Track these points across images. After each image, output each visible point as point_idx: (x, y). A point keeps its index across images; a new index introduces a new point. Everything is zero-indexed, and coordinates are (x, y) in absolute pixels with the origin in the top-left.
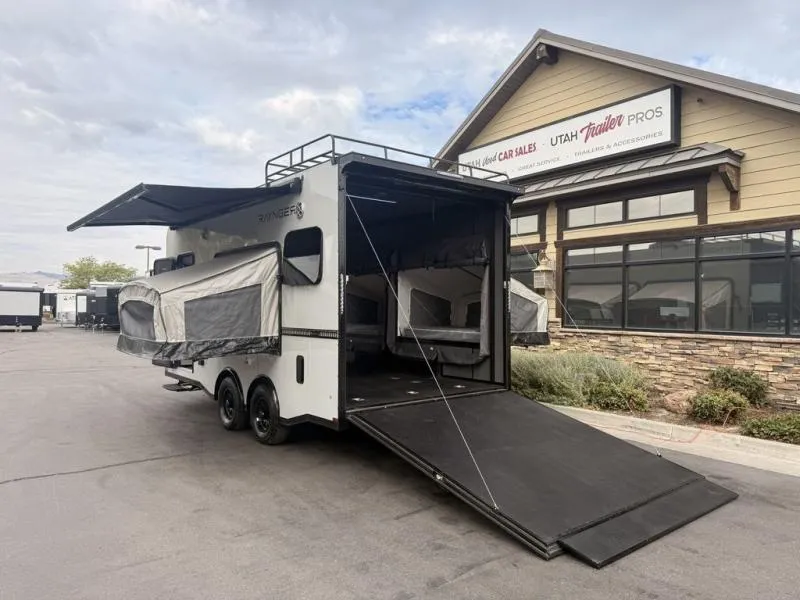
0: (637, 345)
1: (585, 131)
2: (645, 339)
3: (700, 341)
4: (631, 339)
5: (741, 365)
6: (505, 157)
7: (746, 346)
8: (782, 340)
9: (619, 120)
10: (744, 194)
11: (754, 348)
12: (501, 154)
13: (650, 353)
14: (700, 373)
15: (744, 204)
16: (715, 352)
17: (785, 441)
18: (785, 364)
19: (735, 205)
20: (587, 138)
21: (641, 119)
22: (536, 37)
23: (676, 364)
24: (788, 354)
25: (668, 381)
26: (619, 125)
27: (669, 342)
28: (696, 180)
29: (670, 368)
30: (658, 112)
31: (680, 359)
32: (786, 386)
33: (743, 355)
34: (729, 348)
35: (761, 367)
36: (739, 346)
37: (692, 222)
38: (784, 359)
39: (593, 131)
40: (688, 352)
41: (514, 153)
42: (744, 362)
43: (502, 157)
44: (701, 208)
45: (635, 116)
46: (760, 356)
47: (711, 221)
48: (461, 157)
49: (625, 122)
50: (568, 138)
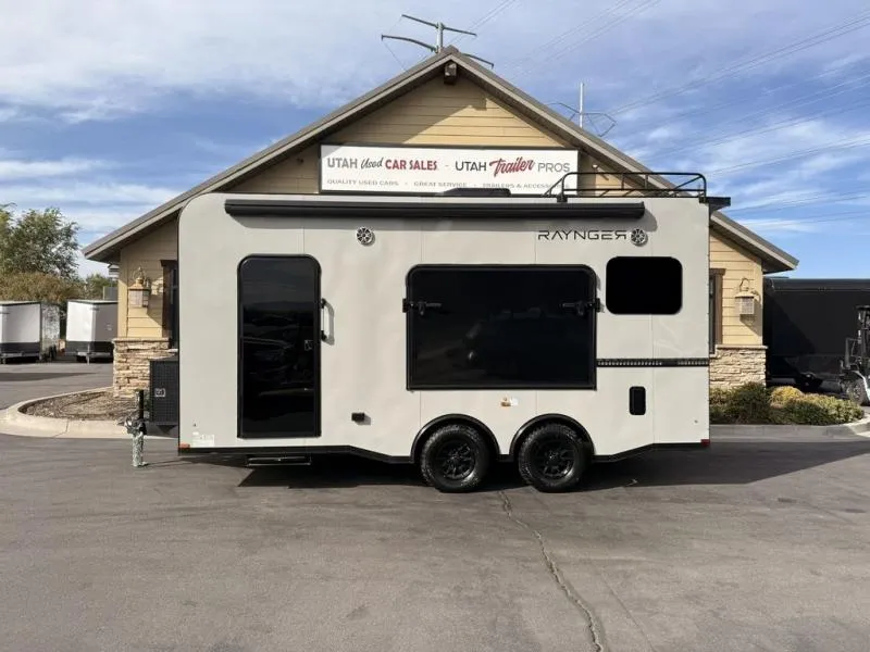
1: (496, 165)
6: (395, 166)
9: (530, 164)
12: (390, 161)
20: (496, 173)
21: (550, 169)
22: (445, 53)
26: (530, 168)
30: (566, 167)
39: (502, 167)
41: (408, 166)
43: (390, 164)
45: (545, 165)
48: (324, 148)
49: (535, 168)
50: (474, 167)
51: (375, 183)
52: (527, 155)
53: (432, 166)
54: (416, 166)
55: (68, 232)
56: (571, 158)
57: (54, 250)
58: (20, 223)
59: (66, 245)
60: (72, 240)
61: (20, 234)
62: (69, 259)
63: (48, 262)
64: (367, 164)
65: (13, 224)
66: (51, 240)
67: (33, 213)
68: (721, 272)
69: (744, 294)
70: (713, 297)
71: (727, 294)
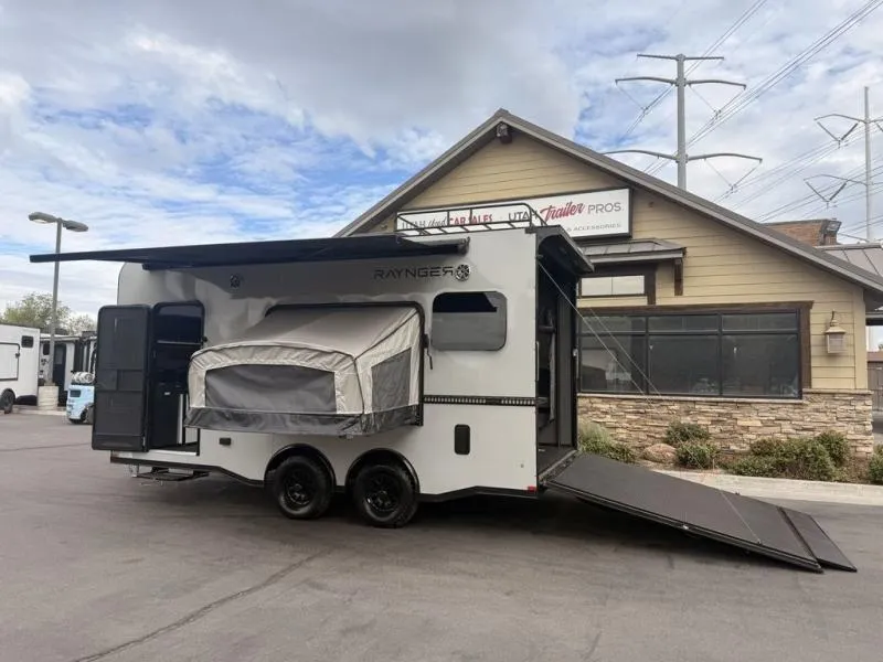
0: (594, 405)
1: (546, 212)
2: (600, 400)
3: (653, 401)
4: (588, 400)
5: (686, 420)
7: (691, 405)
8: (718, 399)
9: (580, 208)
10: (686, 283)
11: (697, 407)
12: (451, 220)
13: (606, 413)
14: (652, 429)
15: (686, 291)
16: (665, 410)
17: (767, 476)
18: (721, 418)
19: (679, 291)
20: (547, 219)
21: (601, 210)
22: (496, 116)
23: (630, 422)
24: (722, 411)
25: (624, 436)
26: (580, 212)
27: (624, 403)
28: (646, 268)
29: (625, 425)
30: (617, 207)
31: (634, 417)
32: (722, 436)
33: (688, 413)
34: (676, 407)
35: (703, 421)
36: (684, 405)
37: (643, 302)
38: (720, 414)
39: (553, 214)
40: (641, 410)
42: (688, 418)
44: (650, 291)
45: (595, 207)
46: (702, 413)
47: (659, 302)
49: (585, 210)
52: (576, 200)
56: (622, 196)
68: (809, 305)
69: (831, 330)
70: (798, 334)
71: (816, 330)
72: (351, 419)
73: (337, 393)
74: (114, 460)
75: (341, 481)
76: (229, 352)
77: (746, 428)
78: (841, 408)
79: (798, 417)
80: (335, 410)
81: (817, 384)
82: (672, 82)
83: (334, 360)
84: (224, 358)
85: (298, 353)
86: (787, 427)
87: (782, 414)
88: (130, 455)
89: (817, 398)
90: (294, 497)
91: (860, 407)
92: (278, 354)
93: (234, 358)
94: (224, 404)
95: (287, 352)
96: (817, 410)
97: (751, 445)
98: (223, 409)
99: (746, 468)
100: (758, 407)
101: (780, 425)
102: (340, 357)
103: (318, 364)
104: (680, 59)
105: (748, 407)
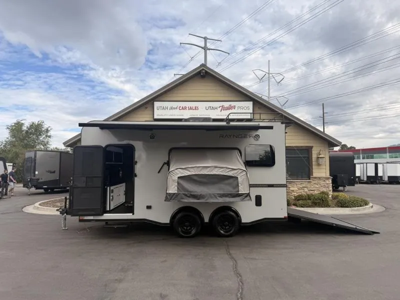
1: (221, 108)
6: (182, 109)
9: (234, 107)
12: (180, 107)
21: (242, 109)
26: (234, 109)
30: (248, 108)
39: (224, 108)
41: (187, 109)
45: (240, 107)
48: (155, 103)
50: (213, 108)
51: (175, 115)
52: (233, 104)
53: (196, 108)
54: (191, 108)
55: (47, 131)
56: (250, 104)
57: (41, 139)
58: (27, 127)
59: (47, 136)
60: (49, 134)
61: (27, 132)
62: (48, 142)
63: (39, 143)
64: (172, 108)
65: (25, 128)
66: (40, 135)
67: (33, 123)
68: (312, 147)
69: (320, 156)
70: (308, 158)
71: (314, 156)
72: (246, 195)
73: (240, 185)
74: (81, 221)
75: (207, 220)
76: (189, 169)
77: (293, 191)
78: (322, 182)
79: (309, 186)
80: (239, 192)
81: (315, 175)
82: (202, 48)
83: (237, 172)
84: (187, 172)
85: (222, 170)
86: (306, 190)
87: (304, 185)
88: (92, 218)
89: (315, 179)
90: (184, 229)
91: (327, 182)
92: (213, 170)
93: (192, 172)
94: (188, 191)
95: (217, 169)
96: (315, 184)
97: (295, 197)
98: (186, 193)
99: (304, 205)
100: (297, 183)
101: (304, 189)
102: (240, 171)
103: (231, 174)
104: (205, 39)
105: (293, 183)
